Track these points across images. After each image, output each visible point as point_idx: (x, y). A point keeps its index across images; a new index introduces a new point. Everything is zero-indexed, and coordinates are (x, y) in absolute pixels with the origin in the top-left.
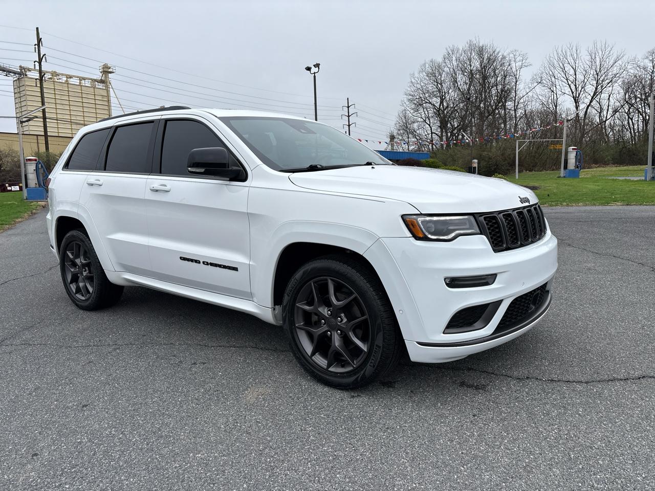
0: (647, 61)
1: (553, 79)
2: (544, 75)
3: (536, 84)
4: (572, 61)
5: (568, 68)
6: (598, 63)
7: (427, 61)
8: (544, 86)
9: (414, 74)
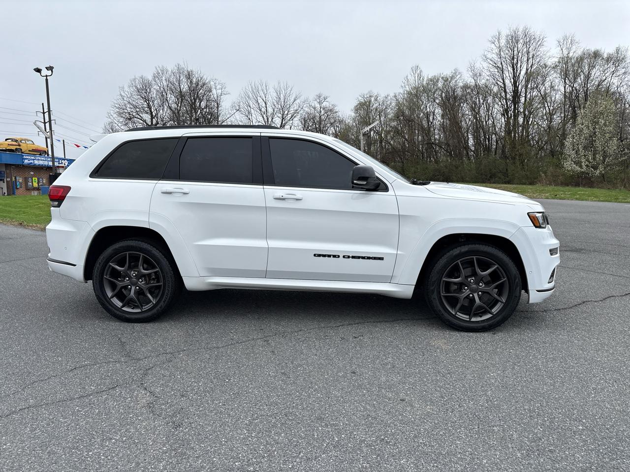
0: (316, 102)
1: (249, 108)
2: (241, 104)
3: (235, 111)
4: (263, 95)
5: (260, 101)
6: (282, 100)
7: (137, 77)
8: (242, 114)
9: (123, 88)
